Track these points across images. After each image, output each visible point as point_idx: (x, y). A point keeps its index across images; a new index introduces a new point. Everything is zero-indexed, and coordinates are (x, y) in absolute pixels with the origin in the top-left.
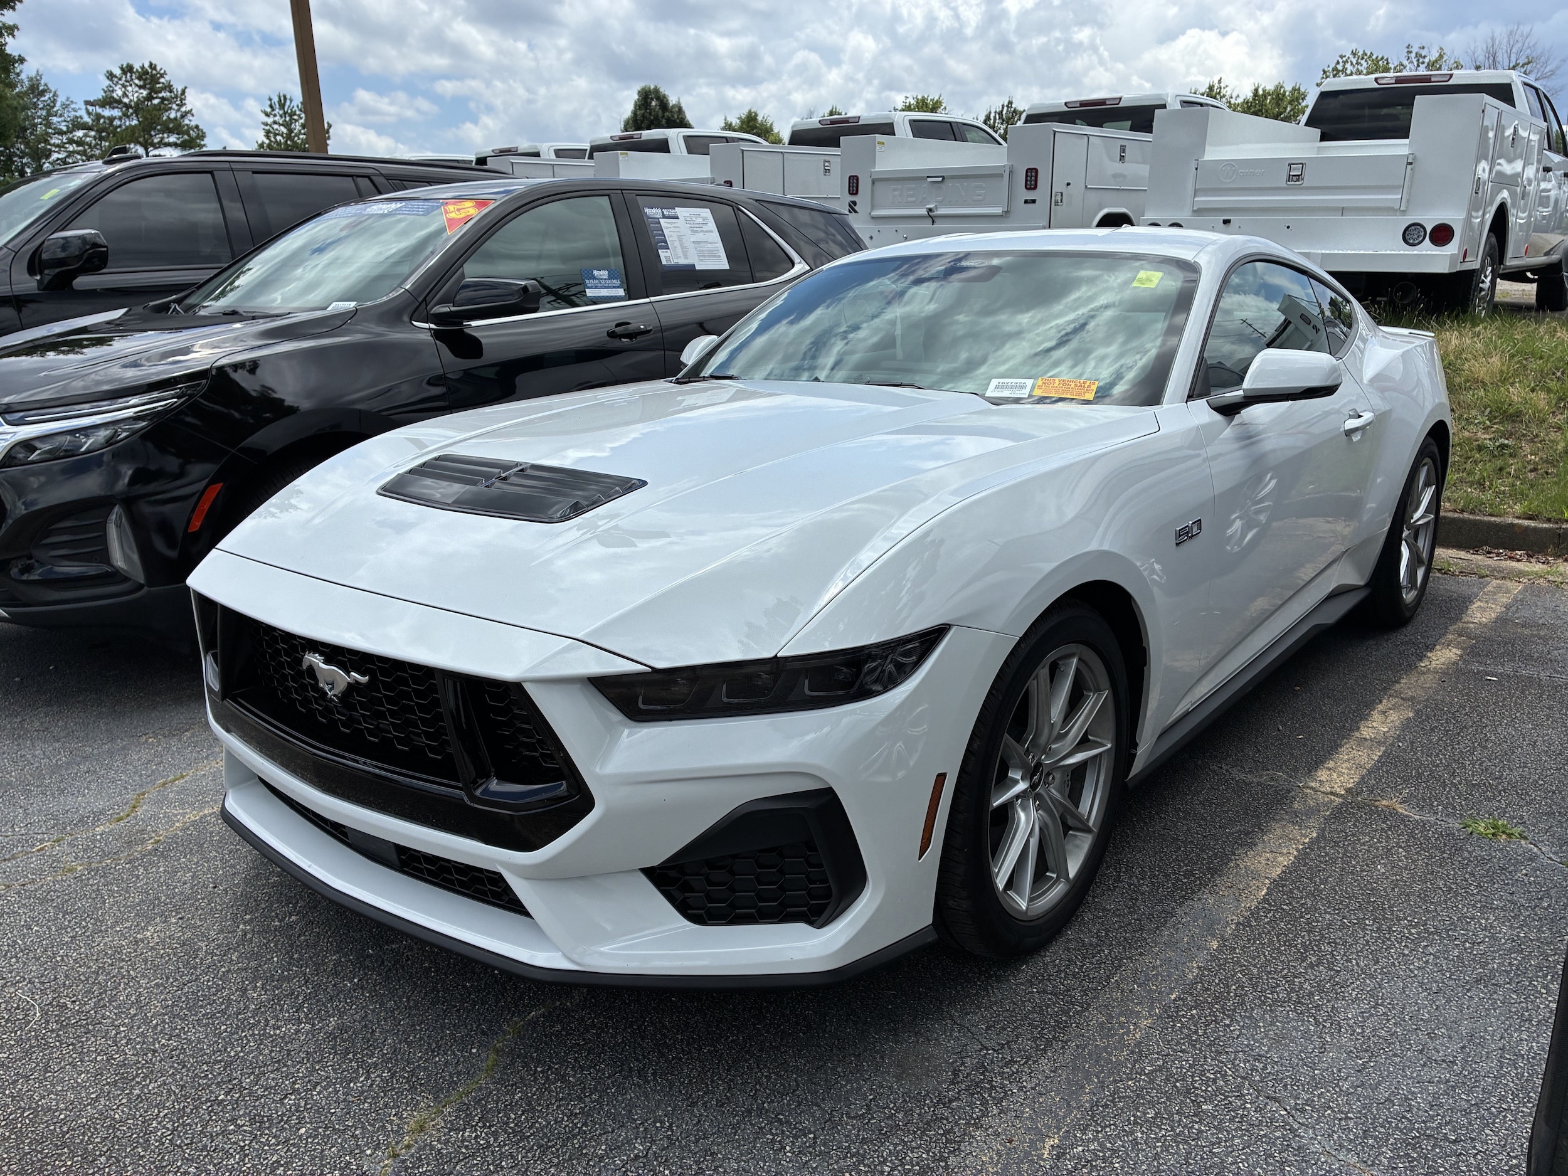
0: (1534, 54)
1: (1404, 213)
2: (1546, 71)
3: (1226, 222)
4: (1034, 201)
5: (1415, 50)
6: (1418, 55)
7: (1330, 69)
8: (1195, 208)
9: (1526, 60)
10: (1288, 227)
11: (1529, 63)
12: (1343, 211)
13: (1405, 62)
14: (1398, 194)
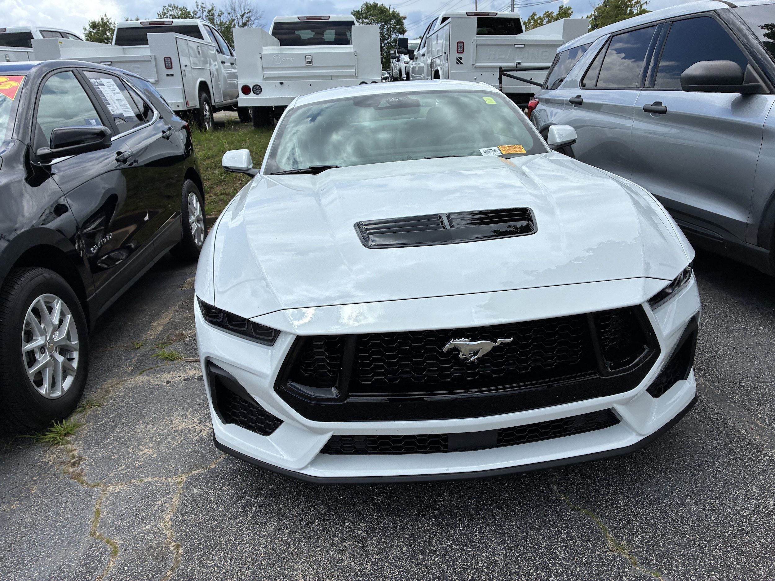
0: (250, 8)
1: (356, 77)
2: (257, 16)
3: (282, 83)
4: (172, 75)
5: (200, 4)
6: (202, 7)
7: (161, 13)
8: (265, 77)
9: (248, 11)
10: (310, 85)
11: (250, 12)
12: (331, 77)
13: (197, 10)
14: (353, 69)
